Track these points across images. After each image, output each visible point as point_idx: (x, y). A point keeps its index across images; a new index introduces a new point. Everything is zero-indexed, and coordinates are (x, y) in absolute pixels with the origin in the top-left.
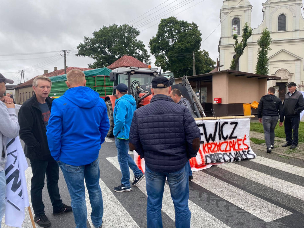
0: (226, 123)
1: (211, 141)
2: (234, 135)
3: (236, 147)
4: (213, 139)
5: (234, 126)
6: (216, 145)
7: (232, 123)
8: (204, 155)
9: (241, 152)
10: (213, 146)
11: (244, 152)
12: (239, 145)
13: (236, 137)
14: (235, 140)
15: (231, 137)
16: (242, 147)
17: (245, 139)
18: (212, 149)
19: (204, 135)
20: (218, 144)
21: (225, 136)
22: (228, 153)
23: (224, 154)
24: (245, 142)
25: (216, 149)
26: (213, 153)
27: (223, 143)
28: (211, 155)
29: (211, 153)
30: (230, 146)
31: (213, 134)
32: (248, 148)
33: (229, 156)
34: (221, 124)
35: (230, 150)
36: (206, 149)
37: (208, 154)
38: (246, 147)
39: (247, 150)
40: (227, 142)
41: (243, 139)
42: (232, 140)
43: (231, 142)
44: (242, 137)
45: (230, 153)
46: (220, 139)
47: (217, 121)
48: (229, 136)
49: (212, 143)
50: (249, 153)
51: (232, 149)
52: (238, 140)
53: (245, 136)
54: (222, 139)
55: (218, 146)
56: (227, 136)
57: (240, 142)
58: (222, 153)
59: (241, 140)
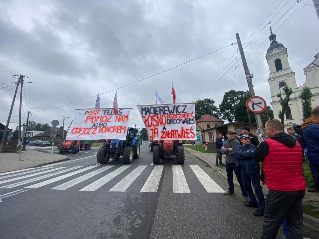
0: (180, 106)
1: (171, 114)
2: (185, 111)
3: (186, 116)
4: (173, 113)
5: (184, 107)
6: (174, 115)
7: (183, 106)
8: (167, 119)
9: (188, 119)
10: (173, 116)
11: (190, 119)
12: (188, 116)
13: (186, 112)
14: (186, 114)
15: (183, 112)
16: (190, 117)
17: (192, 113)
18: (172, 117)
19: (168, 111)
20: (175, 115)
21: (179, 111)
22: (180, 119)
23: (178, 119)
24: (192, 115)
25: (174, 117)
26: (172, 119)
27: (178, 114)
28: (170, 119)
29: (171, 118)
30: (182, 116)
31: (172, 110)
32: (194, 118)
33: (180, 121)
34: (177, 106)
35: (182, 118)
36: (169, 116)
37: (169, 119)
38: (192, 117)
39: (192, 119)
40: (181, 114)
41: (191, 113)
42: (184, 114)
43: (183, 114)
44: (191, 112)
45: (181, 119)
46: (176, 113)
47: (175, 105)
48: (182, 111)
49: (172, 115)
50: (193, 120)
51: (183, 117)
52: (187, 114)
53: (193, 112)
54: (177, 113)
55: (175, 116)
56: (181, 112)
57: (188, 115)
58: (177, 119)
59: (190, 114)
